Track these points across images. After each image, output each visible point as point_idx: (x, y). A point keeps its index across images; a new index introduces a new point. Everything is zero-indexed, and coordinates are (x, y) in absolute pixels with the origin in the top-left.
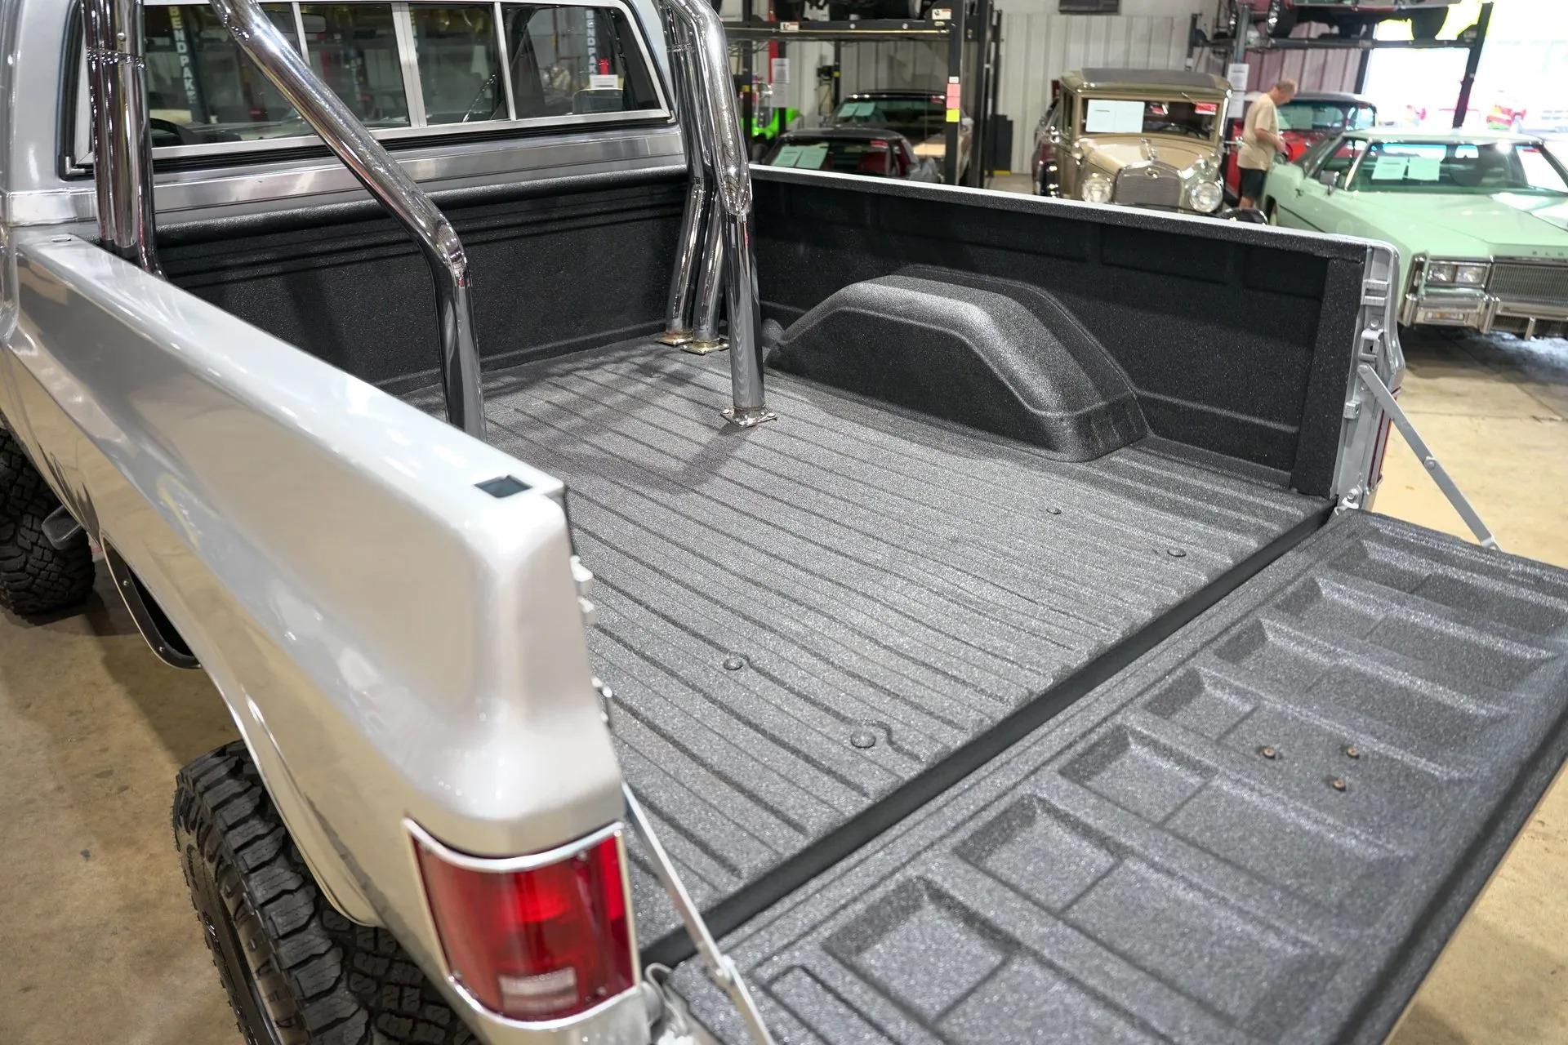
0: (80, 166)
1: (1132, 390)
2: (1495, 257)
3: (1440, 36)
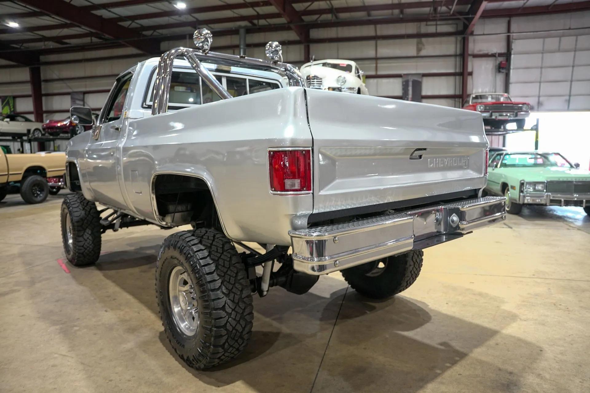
0: (147, 105)
2: (547, 181)
3: (525, 128)
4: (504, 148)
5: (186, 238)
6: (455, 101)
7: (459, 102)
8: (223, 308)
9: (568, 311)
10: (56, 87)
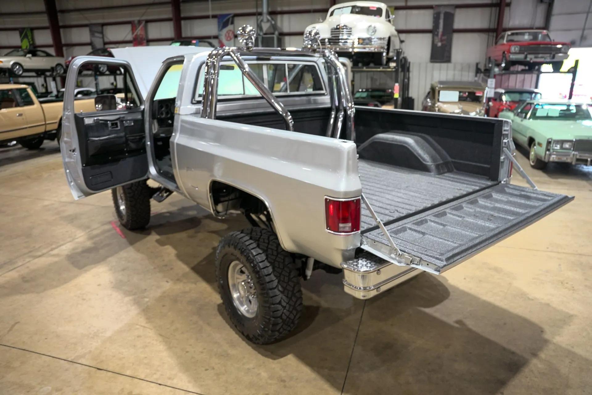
0: (196, 101)
1: (449, 159)
2: (576, 140)
3: (561, 70)
4: (536, 90)
5: (245, 241)
6: (489, 35)
7: (493, 36)
8: (280, 303)
9: (573, 290)
10: (73, 18)
